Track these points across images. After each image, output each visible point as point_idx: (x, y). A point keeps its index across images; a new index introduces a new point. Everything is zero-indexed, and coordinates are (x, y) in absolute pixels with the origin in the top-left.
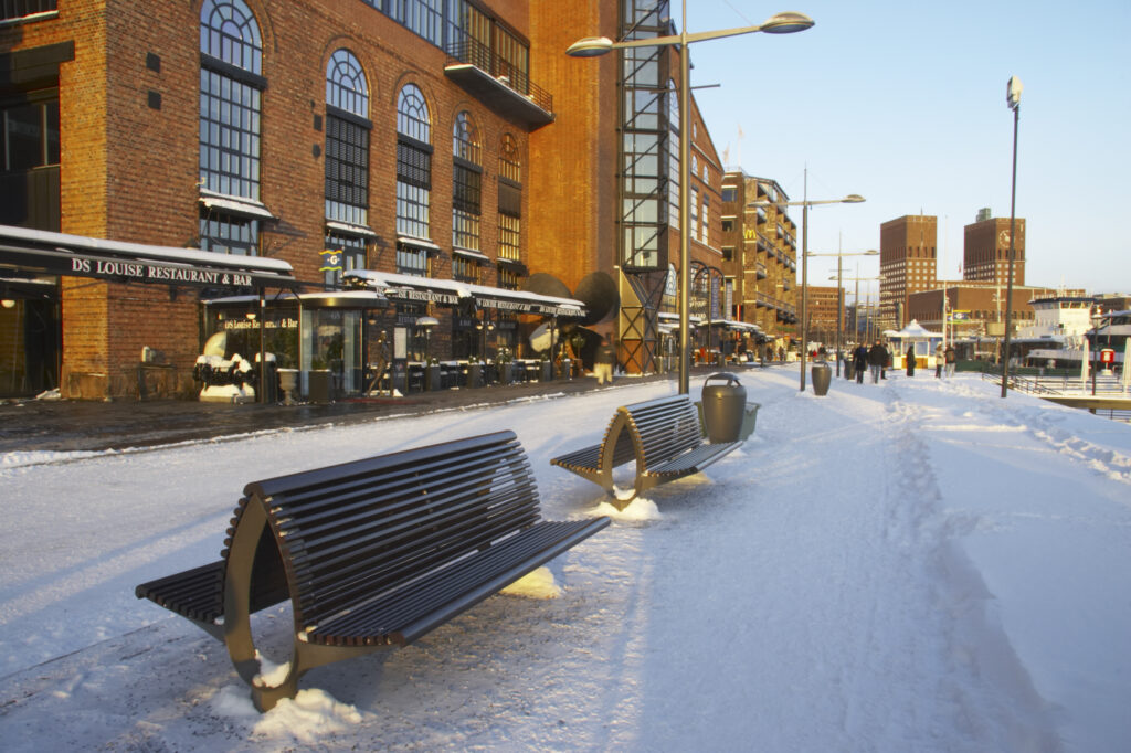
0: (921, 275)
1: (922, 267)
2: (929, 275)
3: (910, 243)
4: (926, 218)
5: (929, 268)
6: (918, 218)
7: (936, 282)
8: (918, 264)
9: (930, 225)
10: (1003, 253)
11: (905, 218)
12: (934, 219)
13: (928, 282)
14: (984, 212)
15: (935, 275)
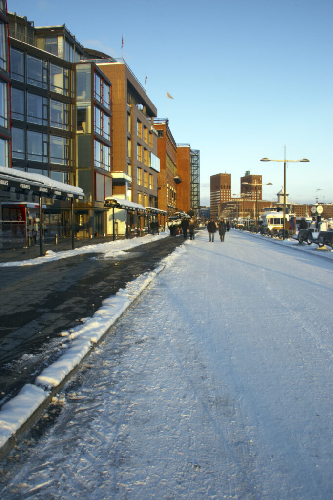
0: (226, 196)
1: (226, 193)
2: (229, 196)
3: (221, 184)
4: (227, 174)
5: (228, 193)
6: (224, 174)
7: (231, 198)
8: (224, 192)
9: (228, 177)
10: (254, 188)
11: (220, 174)
12: (230, 175)
13: (229, 198)
14: (247, 173)
15: (230, 196)
